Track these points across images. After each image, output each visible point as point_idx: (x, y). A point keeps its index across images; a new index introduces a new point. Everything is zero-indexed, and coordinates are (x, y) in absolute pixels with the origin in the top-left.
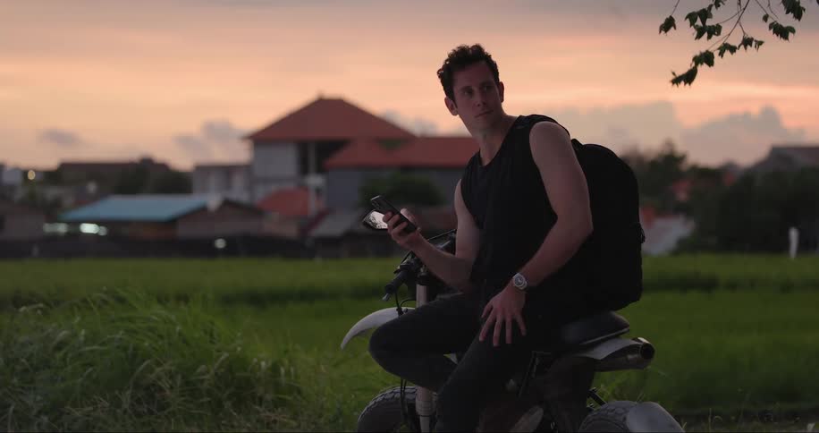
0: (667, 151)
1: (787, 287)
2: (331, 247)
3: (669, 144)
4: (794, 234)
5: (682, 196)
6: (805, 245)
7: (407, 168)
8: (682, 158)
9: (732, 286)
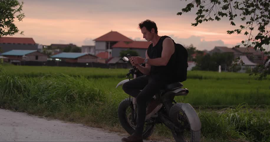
0: (191, 47)
1: (218, 79)
2: (113, 66)
3: (192, 45)
4: (220, 67)
5: (194, 57)
6: (223, 69)
7: (131, 48)
8: (195, 49)
9: (206, 78)
